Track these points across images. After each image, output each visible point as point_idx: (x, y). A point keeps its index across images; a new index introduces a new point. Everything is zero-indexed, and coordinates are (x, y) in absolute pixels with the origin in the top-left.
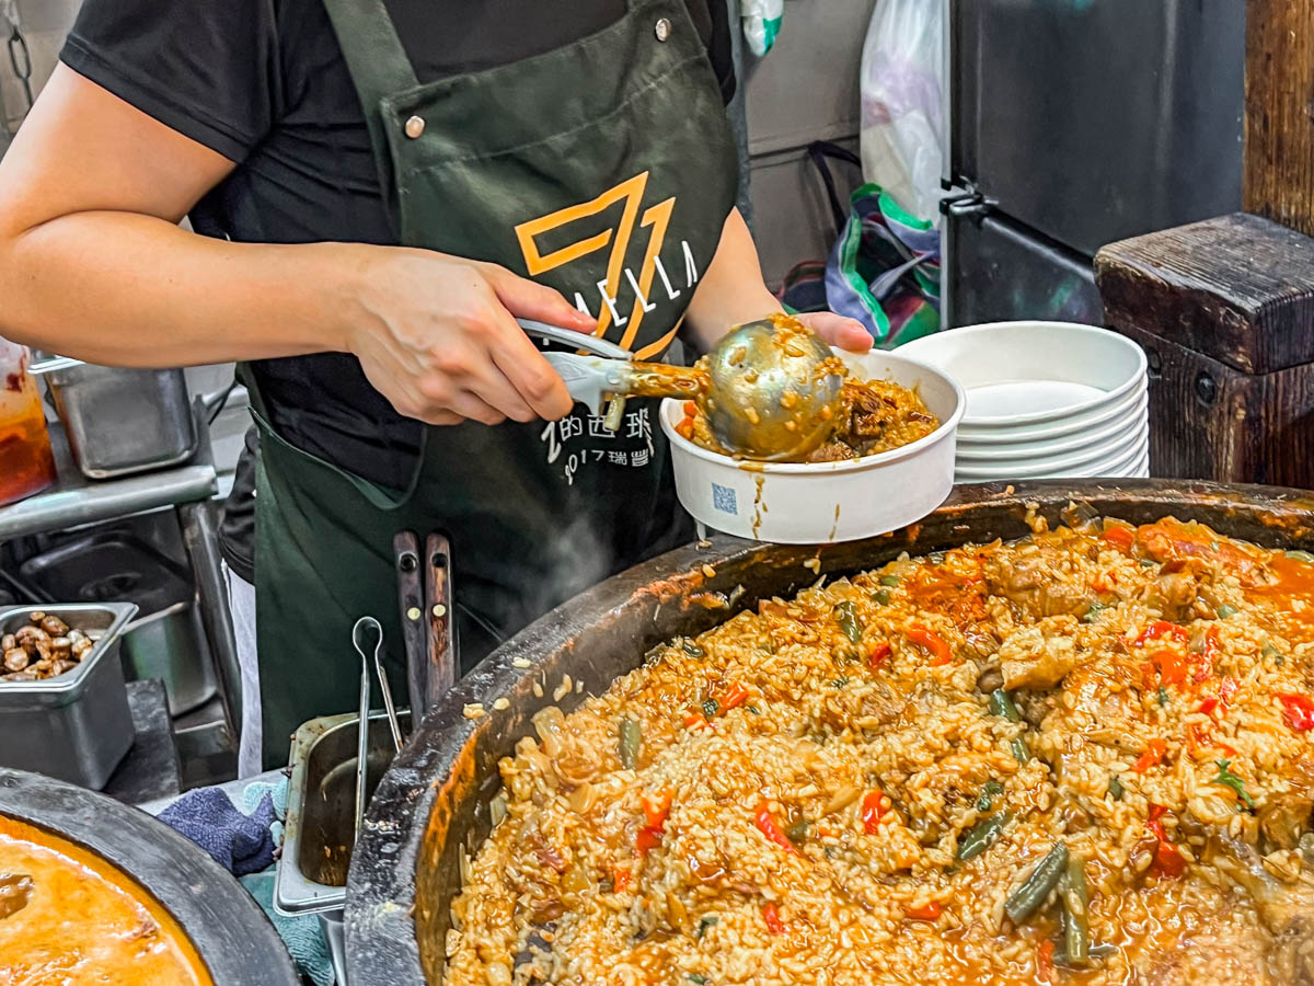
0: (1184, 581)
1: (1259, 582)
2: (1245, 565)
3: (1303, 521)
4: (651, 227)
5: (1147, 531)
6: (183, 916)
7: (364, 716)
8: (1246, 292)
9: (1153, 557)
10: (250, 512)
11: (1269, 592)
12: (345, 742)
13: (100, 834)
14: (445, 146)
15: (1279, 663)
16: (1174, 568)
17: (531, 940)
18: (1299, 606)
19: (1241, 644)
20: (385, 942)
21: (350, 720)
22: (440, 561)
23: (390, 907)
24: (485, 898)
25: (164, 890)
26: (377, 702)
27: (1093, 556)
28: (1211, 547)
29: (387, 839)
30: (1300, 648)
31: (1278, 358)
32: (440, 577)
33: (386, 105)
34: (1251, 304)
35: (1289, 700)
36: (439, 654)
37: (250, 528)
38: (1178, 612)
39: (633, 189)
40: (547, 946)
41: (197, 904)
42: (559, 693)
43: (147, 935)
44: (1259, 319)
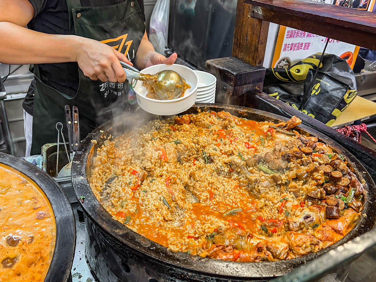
0: (227, 122)
1: (238, 123)
2: (236, 120)
3: (246, 113)
4: (127, 45)
5: (219, 113)
6: (35, 179)
7: (58, 144)
8: (234, 71)
9: (220, 118)
10: (33, 100)
11: (240, 125)
12: (54, 149)
13: (11, 163)
14: (86, 21)
15: (243, 136)
16: (225, 119)
17: (106, 186)
18: (245, 128)
19: (237, 133)
20: (82, 184)
21: (55, 144)
22: (76, 111)
23: (82, 178)
24: (96, 177)
25: (29, 174)
26: (61, 141)
27: (210, 117)
28: (232, 118)
29: (78, 165)
30: (247, 135)
31: (238, 84)
32: (76, 115)
33: (73, 10)
34: (235, 73)
35: (246, 143)
36: (76, 131)
37: (33, 103)
38: (225, 127)
39: (125, 37)
40: (109, 187)
41: (37, 177)
42: (109, 138)
43: (24, 183)
44: (237, 76)
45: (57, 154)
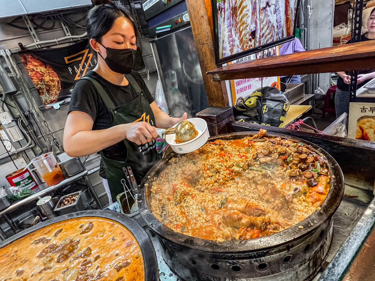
0: (222, 146)
1: (229, 144)
2: (227, 143)
3: (231, 136)
4: (147, 119)
5: (215, 142)
6: (118, 221)
7: (125, 192)
8: (214, 115)
9: (217, 144)
10: (104, 170)
11: (230, 145)
12: (124, 195)
13: (101, 215)
14: (120, 114)
15: (235, 151)
16: (220, 145)
17: (162, 210)
18: (234, 145)
19: (231, 150)
20: (148, 215)
21: (124, 193)
22: (130, 169)
23: (146, 210)
24: (155, 207)
25: (114, 218)
26: (127, 190)
27: (210, 146)
28: (223, 142)
29: (142, 203)
30: (237, 149)
31: (219, 121)
32: (130, 171)
33: (111, 110)
34: (215, 116)
35: (238, 155)
36: (133, 181)
37: (105, 172)
38: (222, 149)
39: (144, 115)
40: (164, 210)
41: (119, 219)
42: (154, 180)
43: (113, 225)
44: (216, 117)
45: (126, 199)
